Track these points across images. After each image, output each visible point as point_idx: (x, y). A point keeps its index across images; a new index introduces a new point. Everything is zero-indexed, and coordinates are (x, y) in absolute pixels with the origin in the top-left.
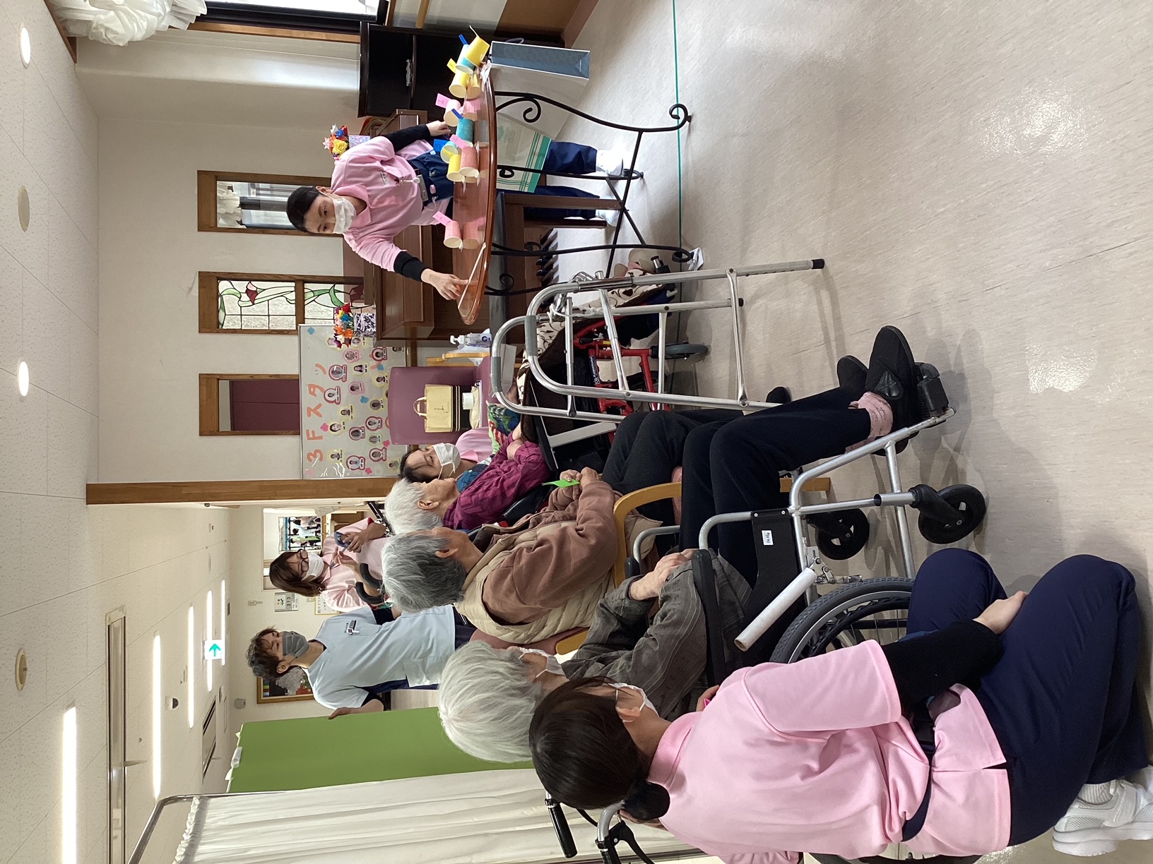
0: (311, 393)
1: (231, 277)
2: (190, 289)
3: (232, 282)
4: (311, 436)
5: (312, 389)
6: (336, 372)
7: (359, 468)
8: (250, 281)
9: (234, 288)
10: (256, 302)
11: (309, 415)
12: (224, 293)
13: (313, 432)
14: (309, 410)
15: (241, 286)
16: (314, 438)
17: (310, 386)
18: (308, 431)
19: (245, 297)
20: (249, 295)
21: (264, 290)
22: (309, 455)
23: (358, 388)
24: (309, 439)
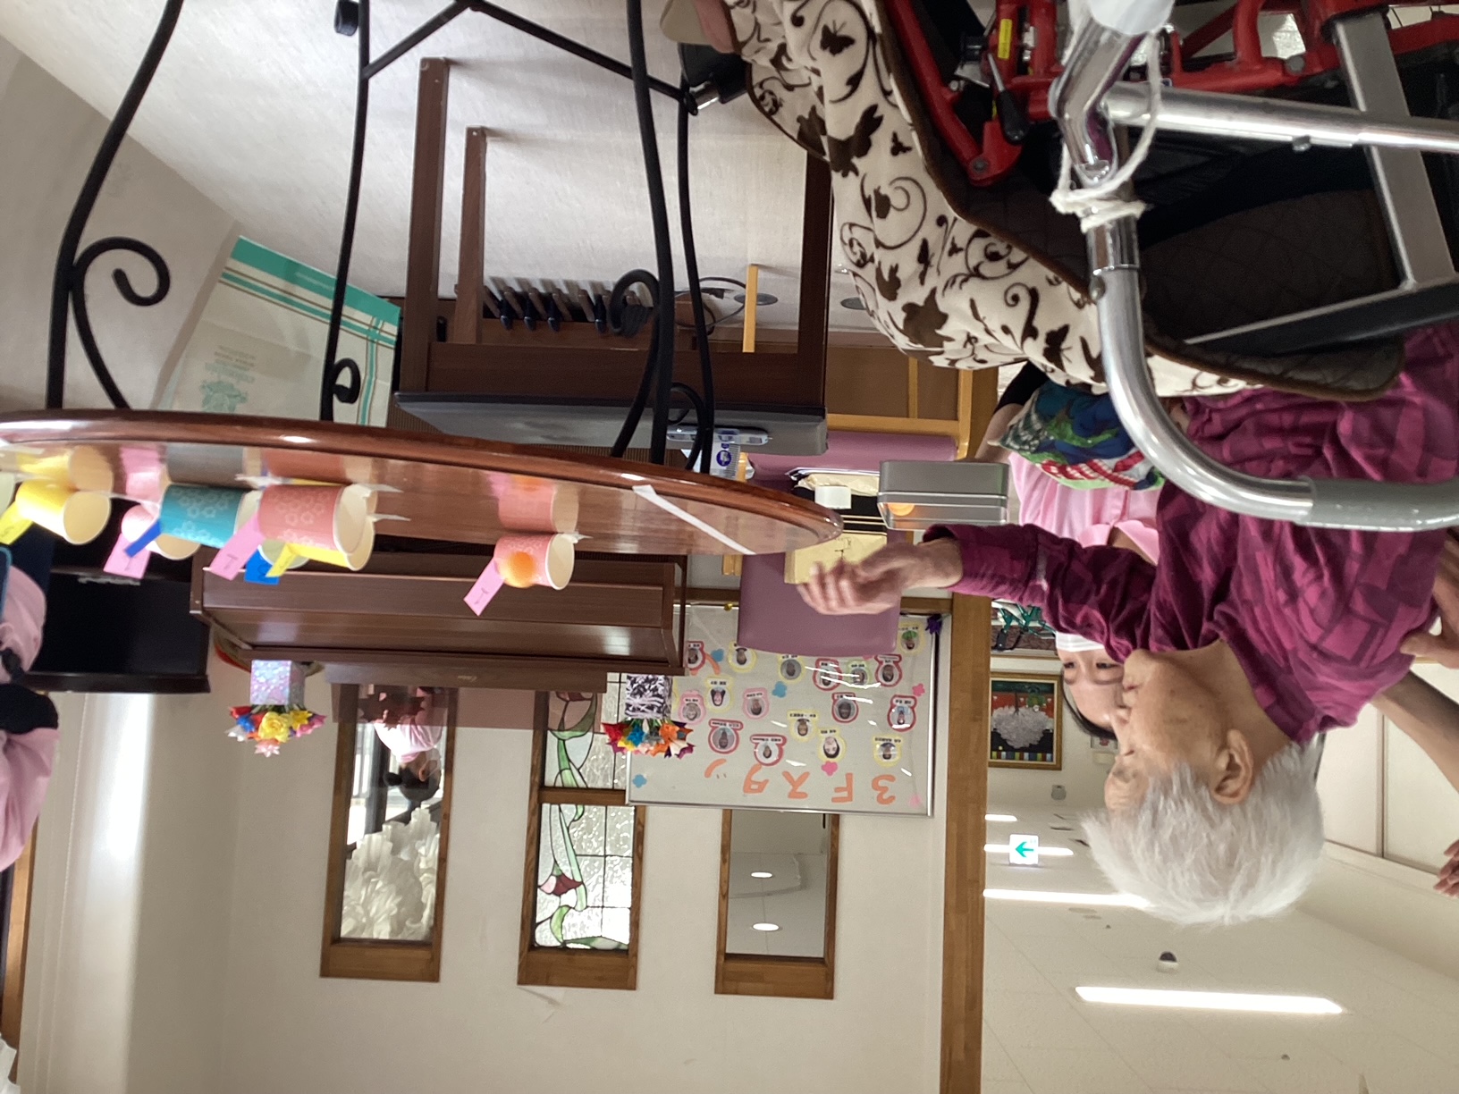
0: (760, 790)
1: (529, 922)
2: (552, 1002)
3: (538, 920)
4: (845, 794)
5: (754, 787)
6: (723, 742)
7: (912, 708)
8: (536, 886)
9: (551, 918)
10: (578, 879)
11: (804, 795)
12: (560, 936)
13: (838, 790)
14: (793, 795)
15: (547, 905)
16: (849, 788)
17: (747, 788)
18: (834, 800)
19: (569, 897)
20: (564, 889)
21: (555, 861)
22: (880, 800)
23: (756, 700)
24: (850, 798)
